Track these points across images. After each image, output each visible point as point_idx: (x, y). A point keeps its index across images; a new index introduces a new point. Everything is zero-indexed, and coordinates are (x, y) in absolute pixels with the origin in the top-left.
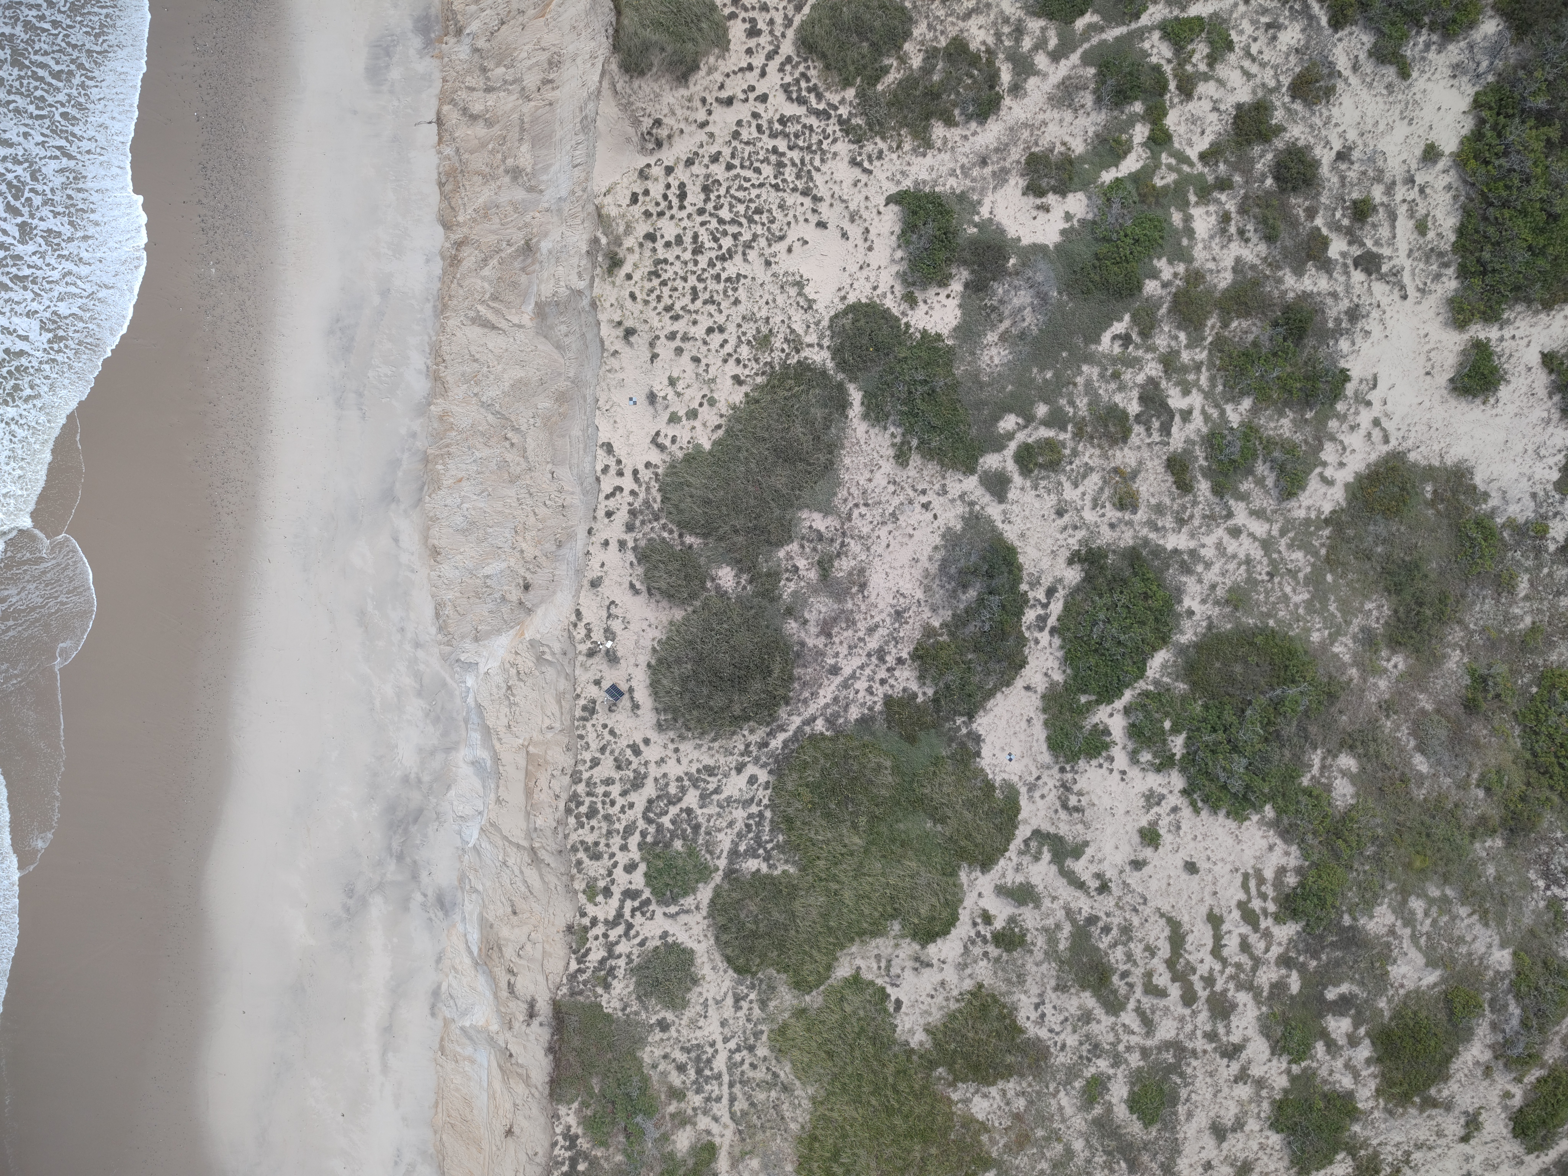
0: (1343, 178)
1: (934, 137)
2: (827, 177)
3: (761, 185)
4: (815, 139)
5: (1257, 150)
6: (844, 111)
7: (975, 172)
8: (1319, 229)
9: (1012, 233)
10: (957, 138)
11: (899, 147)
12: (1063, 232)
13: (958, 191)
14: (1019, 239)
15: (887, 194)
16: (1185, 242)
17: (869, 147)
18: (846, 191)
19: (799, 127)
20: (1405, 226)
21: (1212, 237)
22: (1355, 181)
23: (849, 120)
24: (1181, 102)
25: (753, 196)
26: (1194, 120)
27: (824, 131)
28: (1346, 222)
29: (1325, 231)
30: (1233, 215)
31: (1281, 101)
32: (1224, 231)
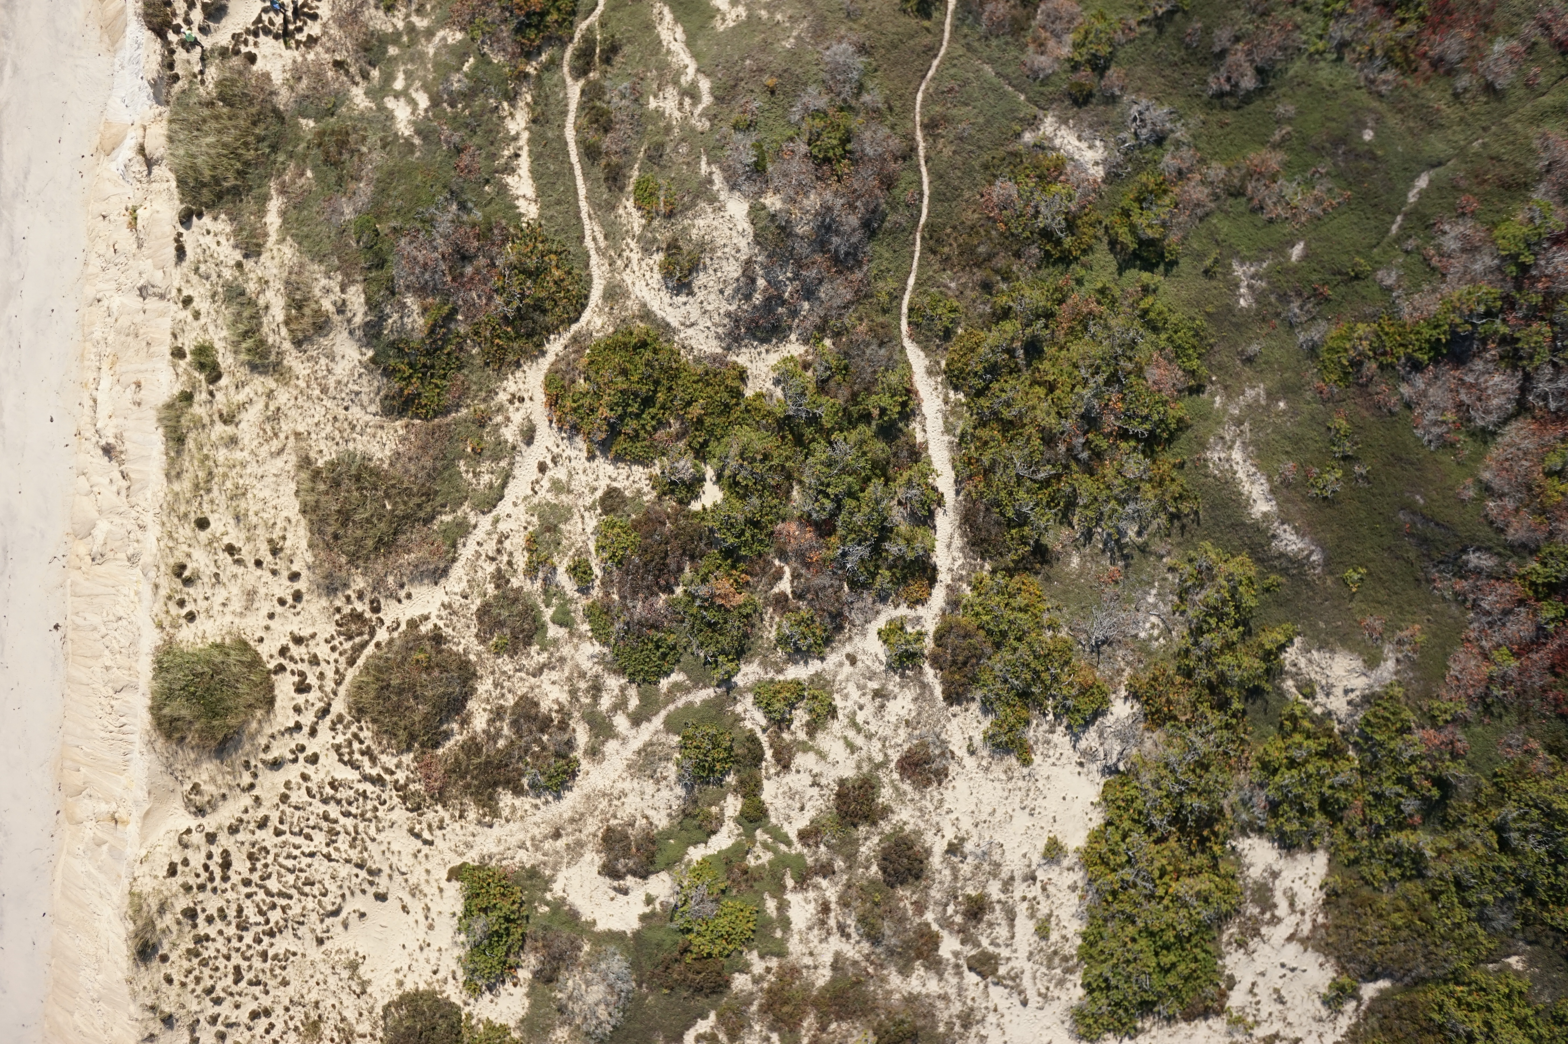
0: (955, 872)
1: (501, 804)
2: (384, 847)
3: (312, 855)
4: (369, 805)
5: (863, 829)
6: (401, 776)
7: (548, 845)
8: (928, 925)
9: (586, 915)
10: (527, 807)
11: (461, 816)
12: (643, 918)
13: (528, 866)
14: (594, 923)
15: (449, 867)
16: (778, 934)
17: (430, 815)
18: (405, 862)
19: (351, 793)
20: (1025, 927)
21: (810, 928)
22: (969, 875)
23: (406, 785)
24: (777, 774)
25: (303, 866)
26: (792, 794)
27: (379, 797)
28: (958, 919)
29: (935, 927)
30: (833, 906)
31: (890, 777)
32: (823, 923)
